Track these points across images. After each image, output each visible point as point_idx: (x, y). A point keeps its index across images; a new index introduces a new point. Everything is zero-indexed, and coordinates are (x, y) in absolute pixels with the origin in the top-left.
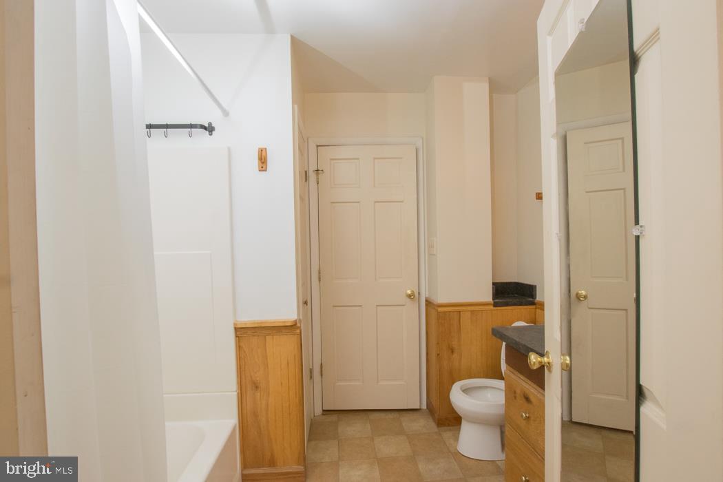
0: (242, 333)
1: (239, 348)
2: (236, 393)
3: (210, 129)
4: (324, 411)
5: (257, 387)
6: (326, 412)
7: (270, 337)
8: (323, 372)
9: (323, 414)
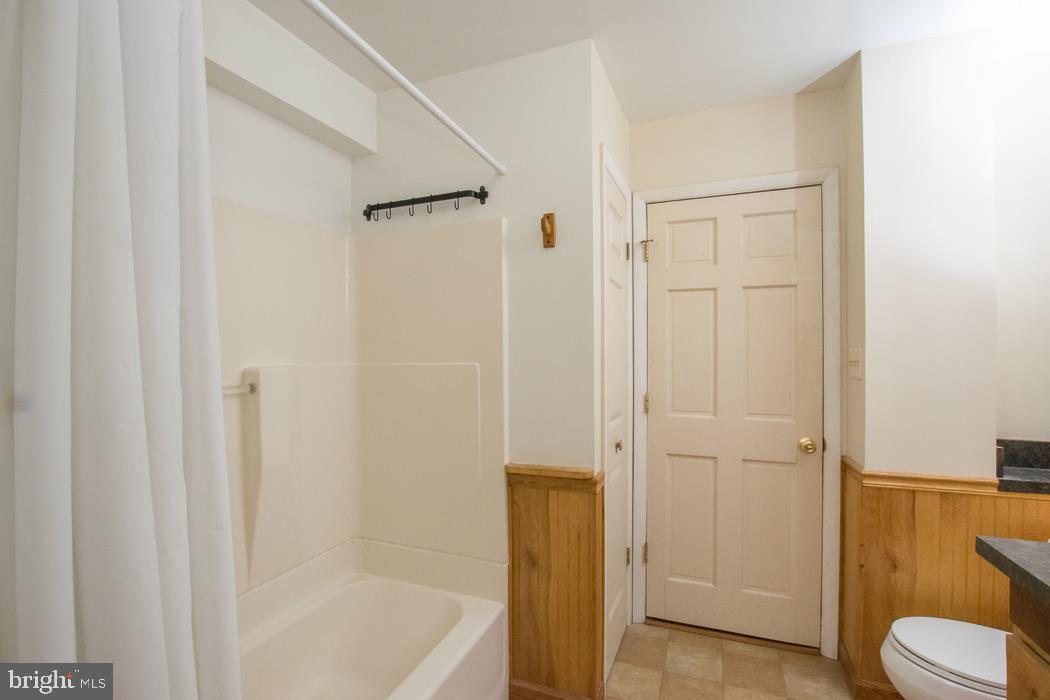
0: (518, 481)
1: (512, 502)
2: (506, 566)
3: (482, 195)
4: (647, 618)
5: (534, 563)
6: (651, 620)
7: (555, 492)
8: (648, 557)
9: (645, 623)
